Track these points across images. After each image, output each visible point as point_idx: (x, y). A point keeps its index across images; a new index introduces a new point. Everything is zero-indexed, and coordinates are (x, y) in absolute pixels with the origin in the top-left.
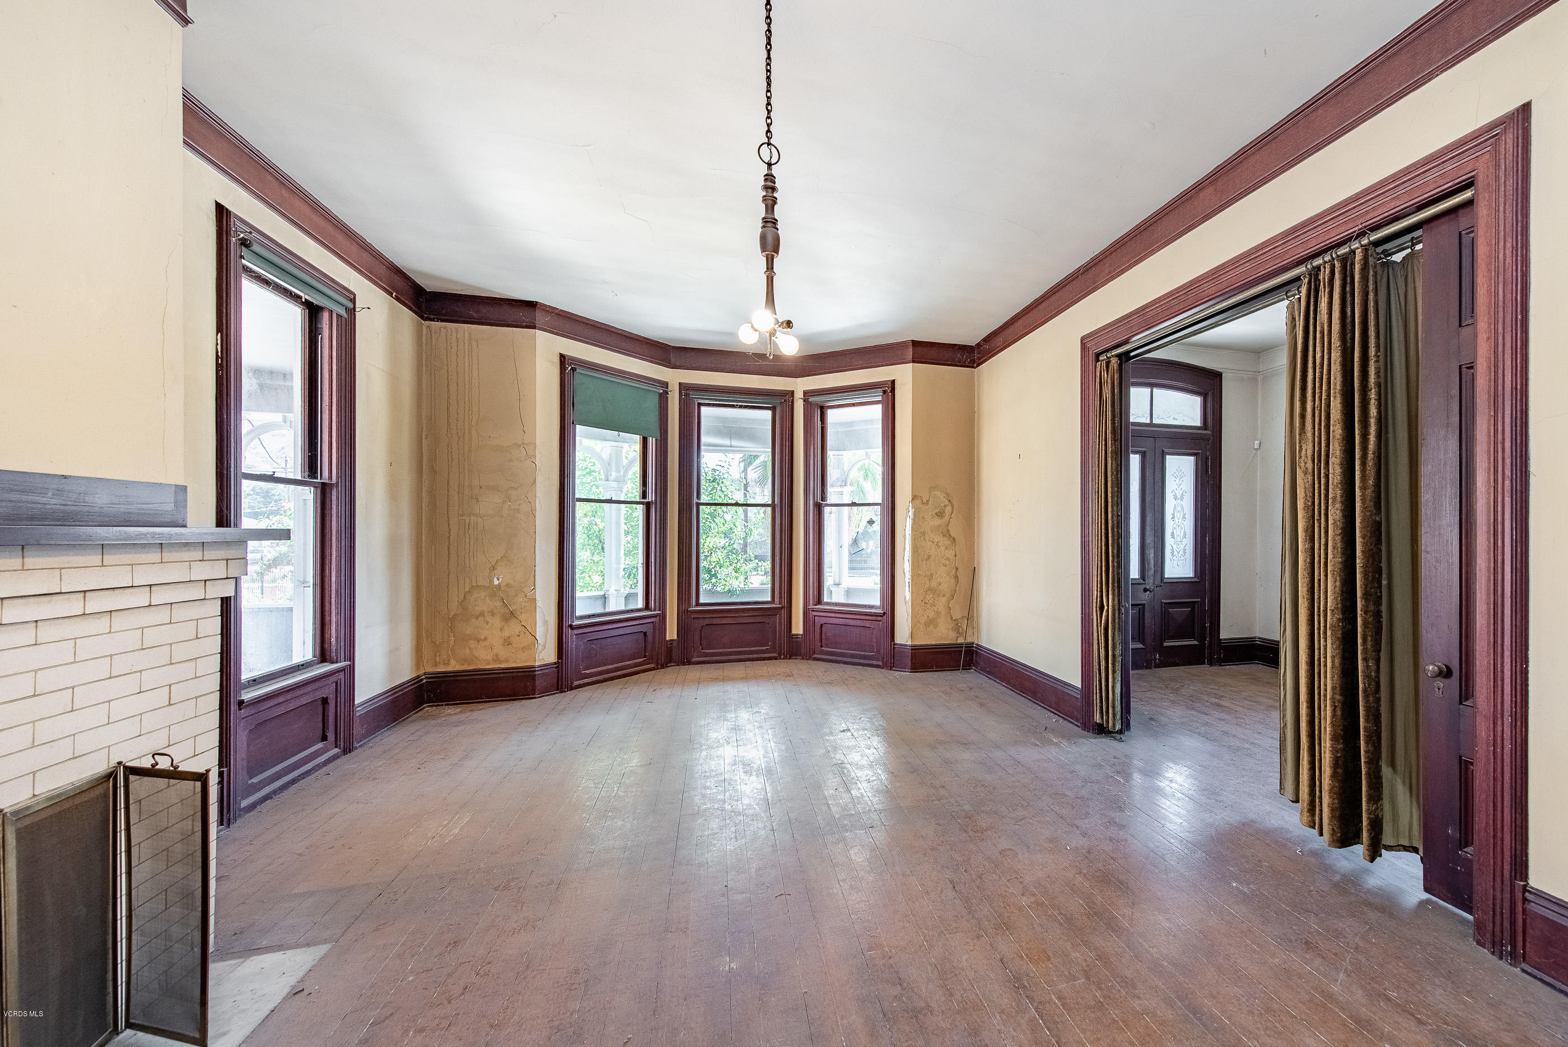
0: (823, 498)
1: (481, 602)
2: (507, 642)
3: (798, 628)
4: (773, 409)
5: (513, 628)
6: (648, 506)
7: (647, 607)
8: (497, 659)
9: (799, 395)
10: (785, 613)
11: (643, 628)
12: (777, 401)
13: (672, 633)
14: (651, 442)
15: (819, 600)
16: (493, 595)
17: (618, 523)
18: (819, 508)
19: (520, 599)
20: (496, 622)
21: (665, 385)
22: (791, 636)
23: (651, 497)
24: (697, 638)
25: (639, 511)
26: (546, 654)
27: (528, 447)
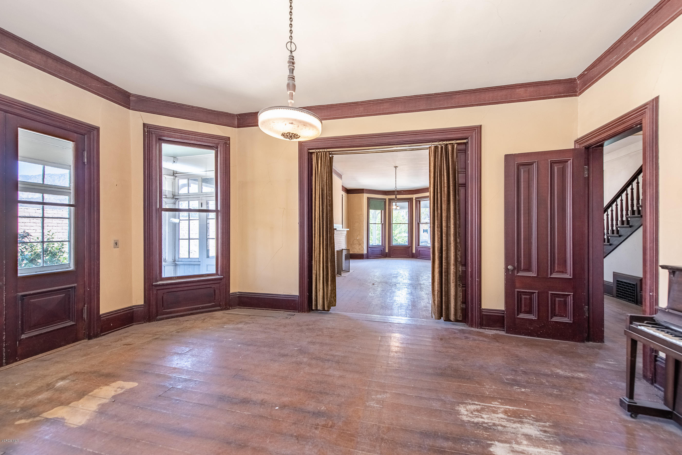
0: (420, 222)
1: (356, 242)
2: (359, 249)
3: (414, 251)
4: (408, 202)
5: (360, 247)
6: (382, 224)
7: (382, 245)
8: (358, 252)
9: (414, 198)
10: (411, 248)
11: (381, 249)
12: (409, 200)
13: (387, 251)
14: (383, 211)
15: (419, 245)
16: (357, 241)
17: (375, 228)
18: (419, 224)
19: (361, 241)
20: (358, 245)
21: (385, 199)
22: (412, 253)
23: (383, 223)
24: (392, 252)
25: (380, 225)
26: (365, 252)
27: (362, 214)
